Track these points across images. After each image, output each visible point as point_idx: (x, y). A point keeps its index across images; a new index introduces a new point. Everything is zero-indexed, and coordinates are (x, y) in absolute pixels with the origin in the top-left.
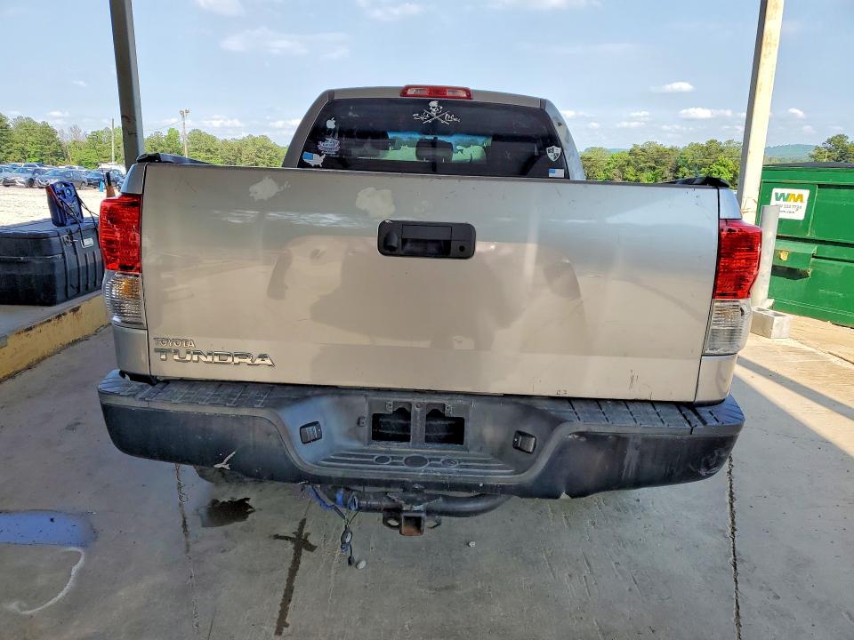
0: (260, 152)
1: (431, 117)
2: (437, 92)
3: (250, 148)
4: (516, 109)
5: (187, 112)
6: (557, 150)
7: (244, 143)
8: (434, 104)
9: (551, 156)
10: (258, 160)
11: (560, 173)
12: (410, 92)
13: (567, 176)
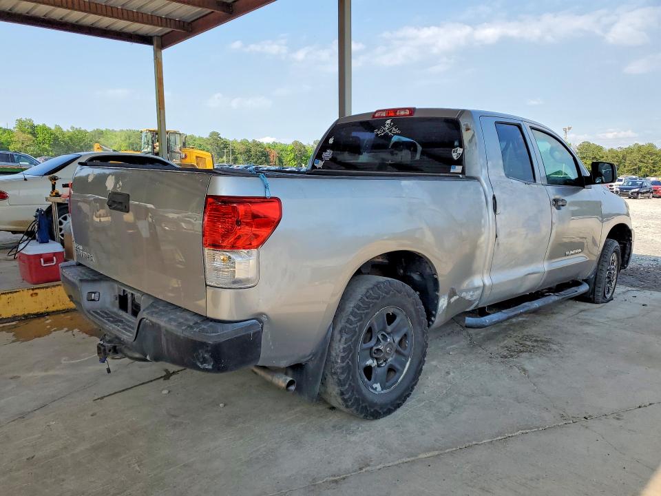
0: (644, 157)
1: (384, 131)
2: (392, 113)
3: (634, 155)
4: (437, 119)
5: (569, 129)
6: (460, 151)
7: (629, 151)
8: (389, 122)
9: (455, 156)
10: (641, 164)
11: (458, 169)
12: (376, 115)
13: (463, 172)
